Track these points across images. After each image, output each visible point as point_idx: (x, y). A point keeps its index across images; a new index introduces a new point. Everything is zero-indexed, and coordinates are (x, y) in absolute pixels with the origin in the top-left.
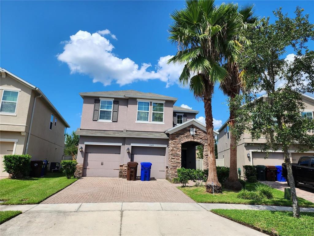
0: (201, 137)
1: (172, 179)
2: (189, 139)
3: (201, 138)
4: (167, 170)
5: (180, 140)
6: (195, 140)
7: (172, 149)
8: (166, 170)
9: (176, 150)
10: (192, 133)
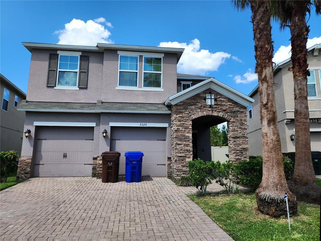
0: (224, 108)
1: (178, 178)
2: (205, 112)
3: (225, 110)
4: (169, 162)
5: (190, 114)
6: (215, 114)
7: (176, 129)
8: (167, 163)
9: (183, 130)
10: (209, 102)
